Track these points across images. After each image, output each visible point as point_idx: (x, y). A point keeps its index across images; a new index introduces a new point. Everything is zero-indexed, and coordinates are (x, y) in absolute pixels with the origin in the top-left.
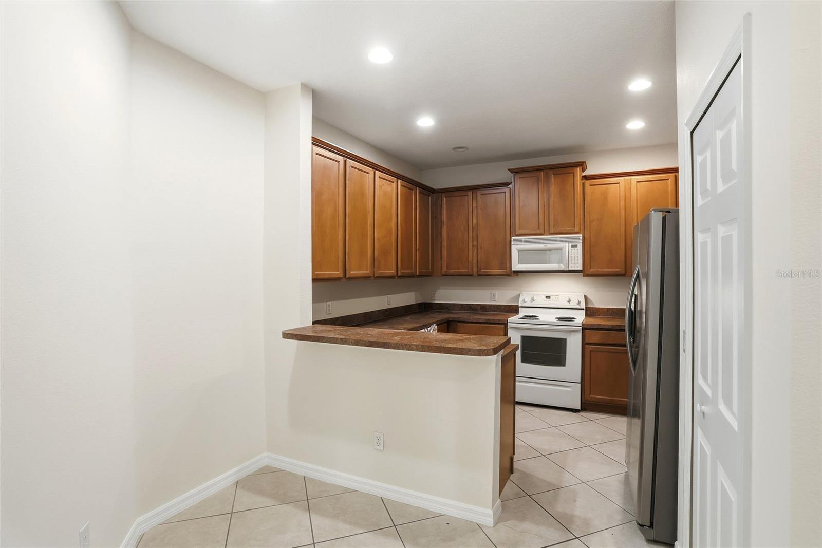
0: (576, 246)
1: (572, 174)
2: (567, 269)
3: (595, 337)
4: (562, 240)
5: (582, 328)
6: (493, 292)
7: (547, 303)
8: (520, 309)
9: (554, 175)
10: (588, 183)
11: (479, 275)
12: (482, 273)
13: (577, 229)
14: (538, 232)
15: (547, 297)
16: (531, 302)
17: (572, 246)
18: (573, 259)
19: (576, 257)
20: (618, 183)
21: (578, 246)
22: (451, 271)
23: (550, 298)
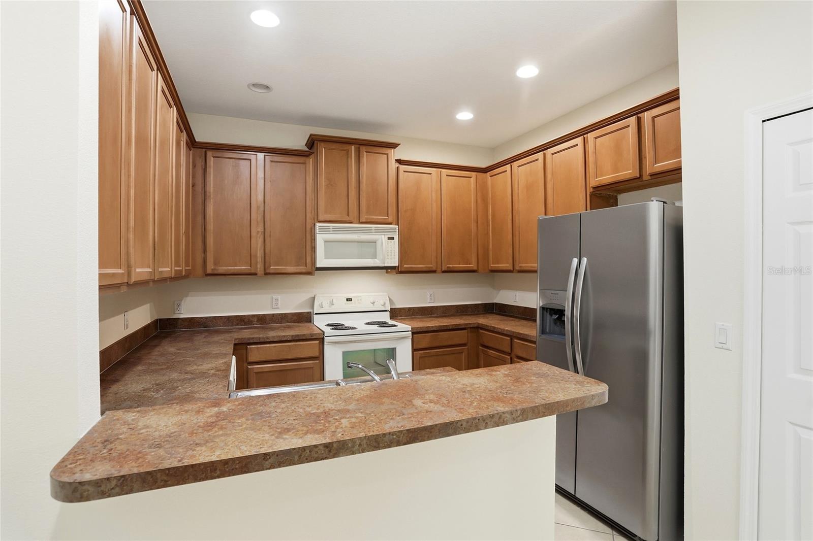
0: (393, 238)
1: (386, 156)
2: (383, 265)
3: (425, 341)
4: (378, 231)
5: (412, 333)
6: (275, 297)
7: (349, 307)
8: (315, 316)
9: (366, 152)
10: (403, 168)
11: (266, 274)
12: (272, 271)
13: (390, 220)
14: (347, 219)
15: (347, 300)
16: (330, 307)
17: (389, 238)
18: (389, 253)
19: (393, 251)
20: (430, 174)
21: (395, 238)
22: (222, 269)
23: (351, 300)
